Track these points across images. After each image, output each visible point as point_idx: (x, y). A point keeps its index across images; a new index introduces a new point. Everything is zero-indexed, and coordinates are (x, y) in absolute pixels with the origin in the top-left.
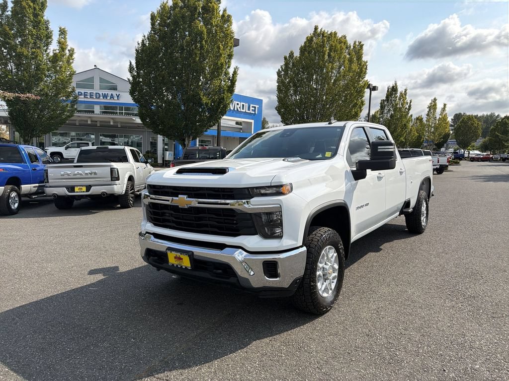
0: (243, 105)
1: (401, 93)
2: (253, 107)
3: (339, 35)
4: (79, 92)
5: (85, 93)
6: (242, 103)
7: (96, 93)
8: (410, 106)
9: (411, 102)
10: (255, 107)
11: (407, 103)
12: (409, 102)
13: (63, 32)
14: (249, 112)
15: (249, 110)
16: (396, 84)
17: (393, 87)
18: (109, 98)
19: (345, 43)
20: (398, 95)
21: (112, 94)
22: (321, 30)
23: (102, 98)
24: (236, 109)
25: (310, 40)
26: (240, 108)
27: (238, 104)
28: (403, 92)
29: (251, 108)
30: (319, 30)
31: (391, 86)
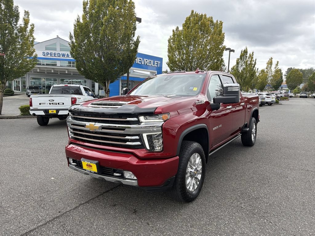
0: (150, 61)
1: (250, 54)
2: (156, 62)
3: (208, 16)
4: (47, 53)
5: (51, 53)
6: (149, 60)
7: (58, 53)
8: (255, 63)
9: (256, 60)
10: (158, 63)
11: (254, 61)
12: (255, 60)
13: (27, 13)
14: (154, 65)
15: (154, 64)
16: (246, 48)
17: (245, 50)
18: (66, 56)
19: (212, 22)
20: (248, 55)
21: (68, 54)
22: (195, 13)
23: (61, 56)
24: (145, 64)
25: (188, 19)
26: (148, 63)
27: (147, 61)
28: (251, 54)
29: (155, 63)
30: (194, 13)
31: (244, 50)
